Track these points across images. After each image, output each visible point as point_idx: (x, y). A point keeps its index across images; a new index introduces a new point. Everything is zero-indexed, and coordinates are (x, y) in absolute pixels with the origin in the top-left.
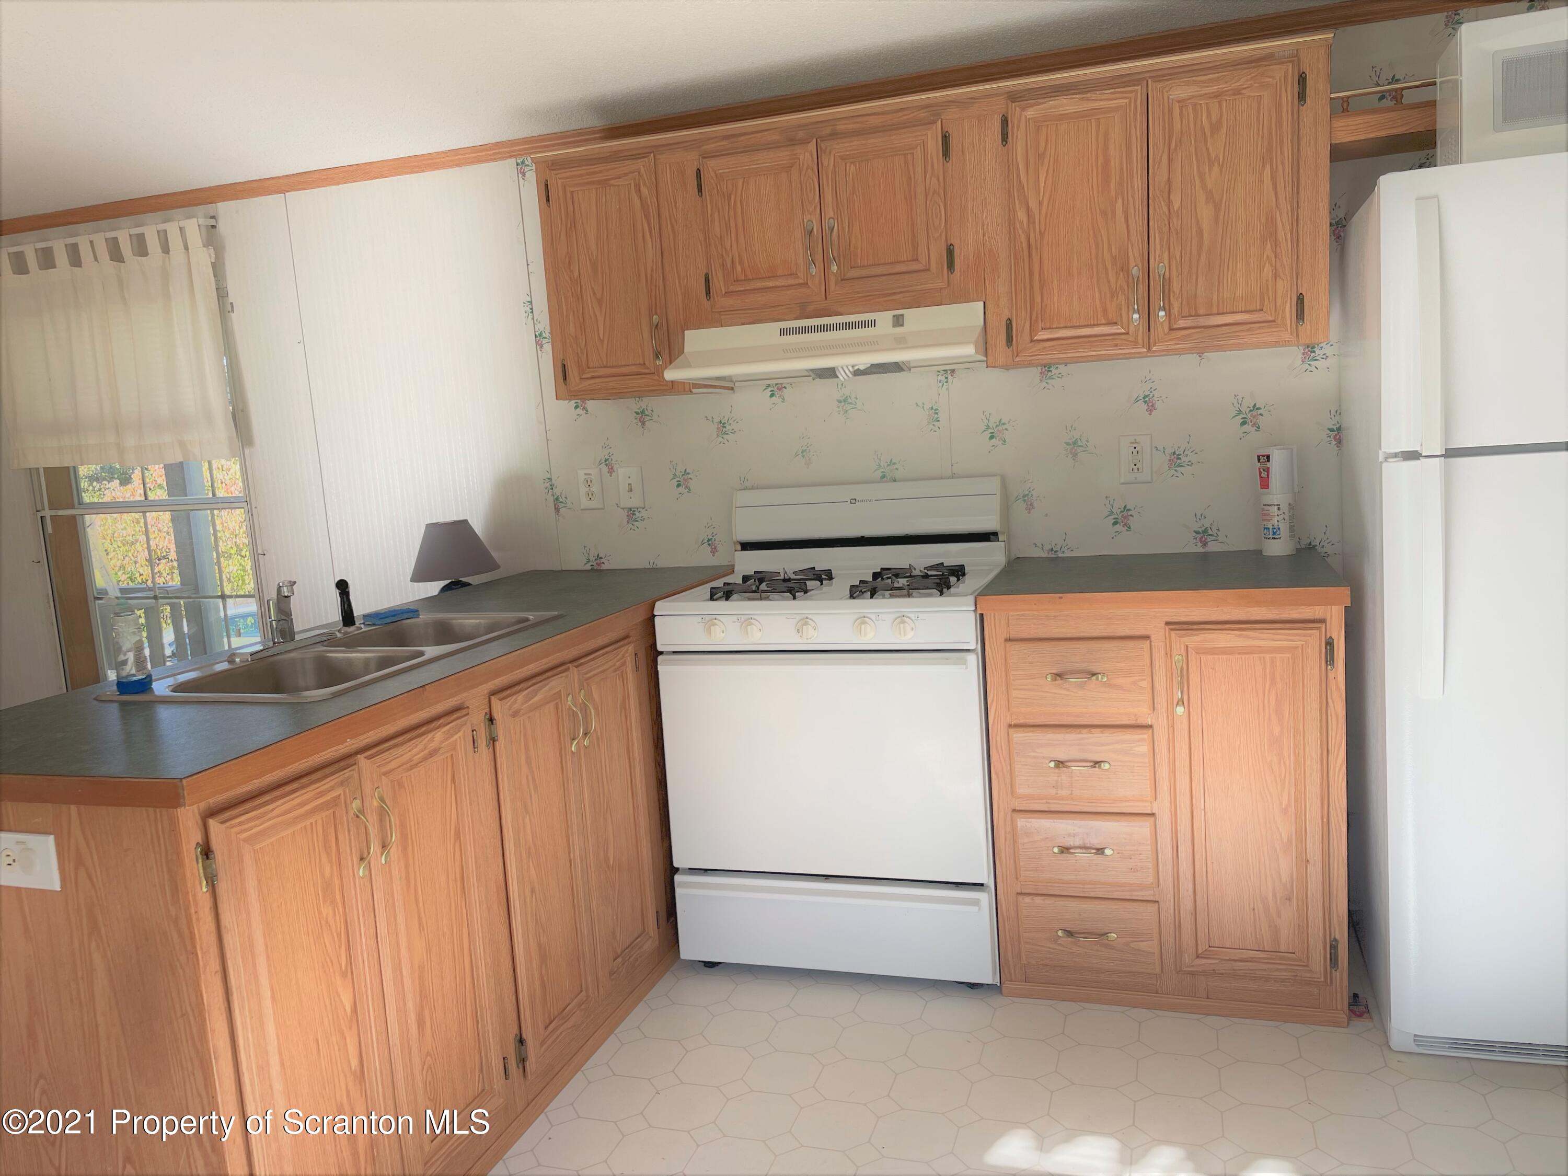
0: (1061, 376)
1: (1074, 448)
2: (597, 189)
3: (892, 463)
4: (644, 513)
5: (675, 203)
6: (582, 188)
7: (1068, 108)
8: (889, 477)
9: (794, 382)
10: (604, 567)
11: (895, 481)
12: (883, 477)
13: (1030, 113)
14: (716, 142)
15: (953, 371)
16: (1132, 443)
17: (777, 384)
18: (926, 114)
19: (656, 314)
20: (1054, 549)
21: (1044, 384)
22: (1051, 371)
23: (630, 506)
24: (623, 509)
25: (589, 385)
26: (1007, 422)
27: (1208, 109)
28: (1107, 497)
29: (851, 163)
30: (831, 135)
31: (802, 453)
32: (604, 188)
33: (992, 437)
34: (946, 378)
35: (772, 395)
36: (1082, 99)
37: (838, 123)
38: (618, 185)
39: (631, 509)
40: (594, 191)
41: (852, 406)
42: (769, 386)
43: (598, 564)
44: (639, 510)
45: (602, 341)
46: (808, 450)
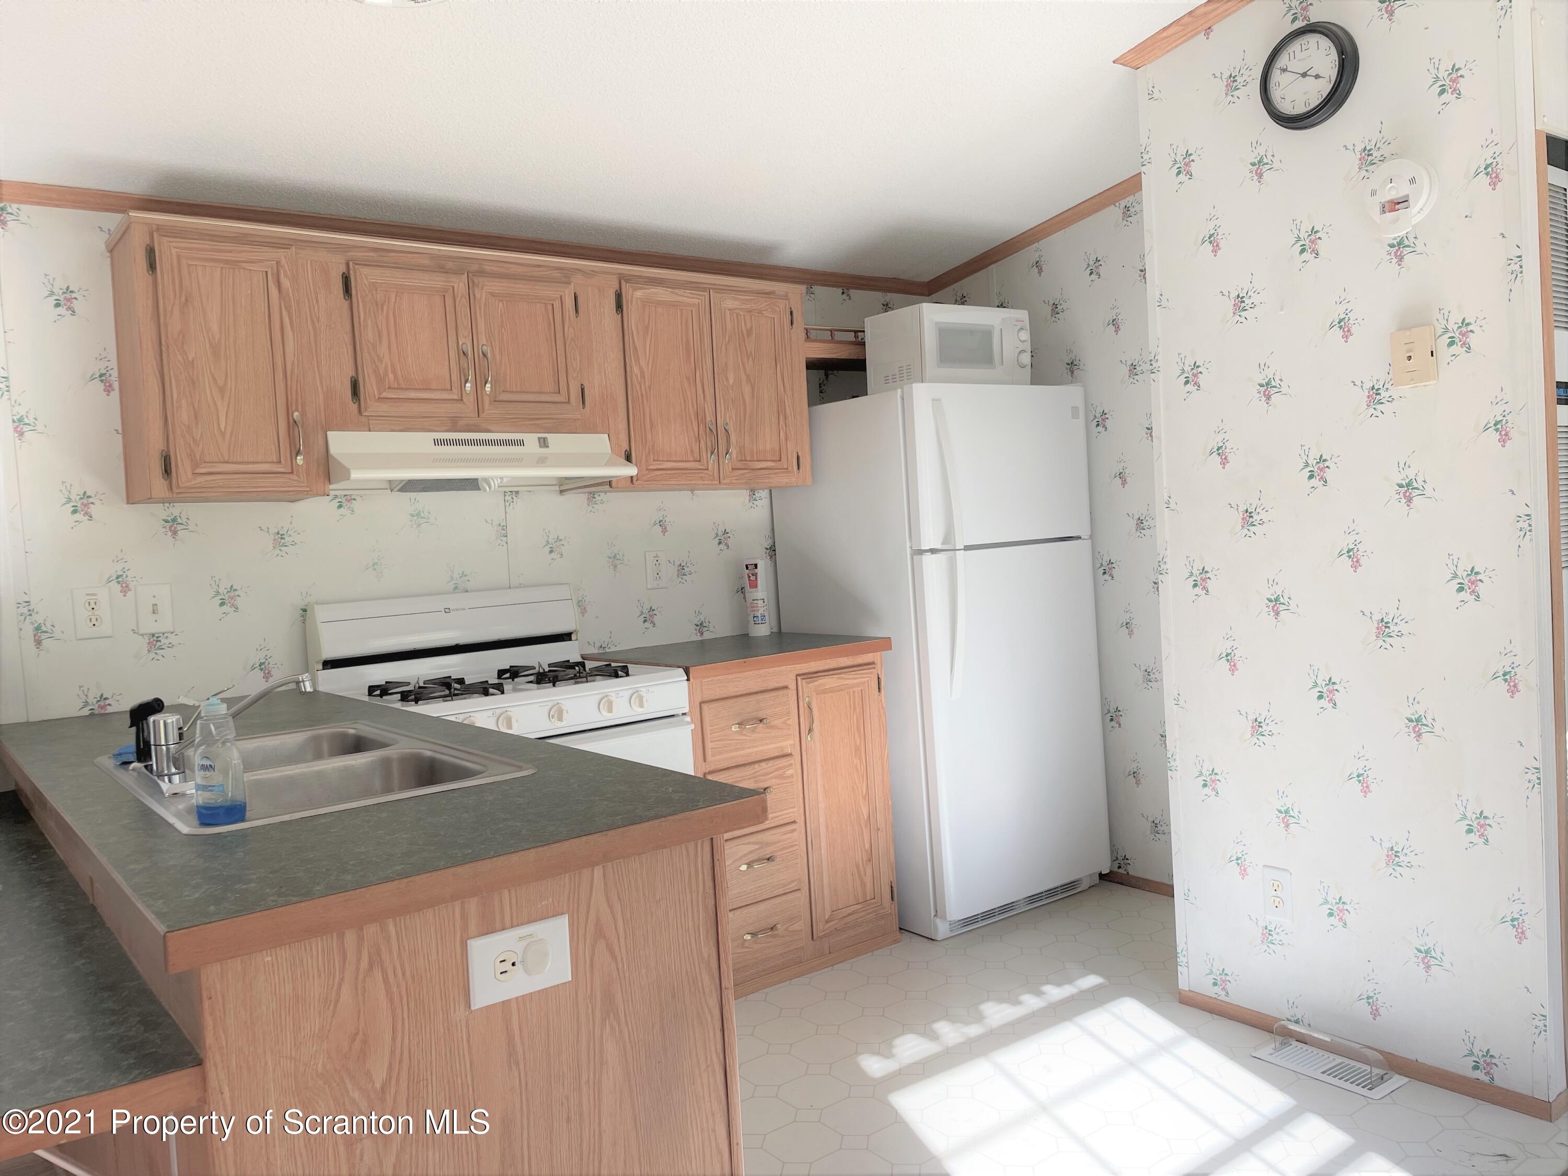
0: (602, 502)
1: (615, 560)
2: (222, 268)
3: (463, 575)
4: (172, 639)
5: (317, 301)
6: (204, 264)
7: (663, 296)
8: (461, 589)
9: (364, 495)
10: (110, 710)
11: (467, 591)
12: (456, 588)
13: (639, 294)
14: (364, 252)
15: (517, 492)
16: (655, 557)
17: (345, 495)
18: (559, 274)
19: (297, 410)
20: (603, 646)
21: (590, 508)
22: (595, 498)
23: (153, 631)
24: (142, 635)
25: (206, 481)
26: (563, 539)
27: (744, 318)
28: (638, 601)
29: (500, 300)
30: (477, 272)
31: (373, 566)
32: (232, 270)
33: (551, 552)
34: (513, 498)
35: (340, 507)
36: (672, 292)
37: (485, 263)
38: (250, 270)
39: (153, 635)
40: (219, 270)
41: (425, 520)
42: (336, 497)
43: (101, 707)
44: (166, 635)
45: (223, 434)
46: (379, 563)
